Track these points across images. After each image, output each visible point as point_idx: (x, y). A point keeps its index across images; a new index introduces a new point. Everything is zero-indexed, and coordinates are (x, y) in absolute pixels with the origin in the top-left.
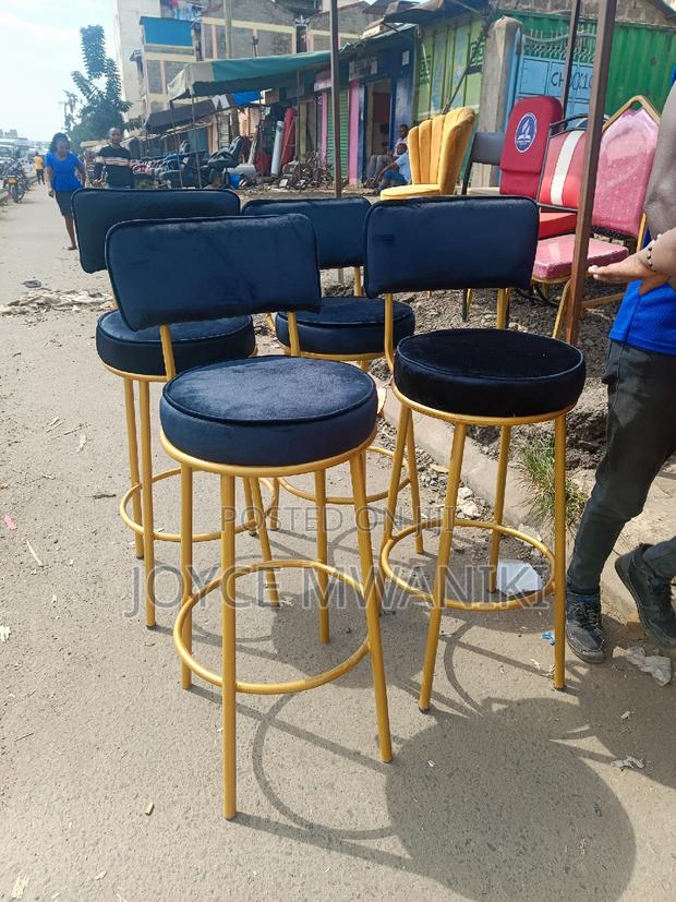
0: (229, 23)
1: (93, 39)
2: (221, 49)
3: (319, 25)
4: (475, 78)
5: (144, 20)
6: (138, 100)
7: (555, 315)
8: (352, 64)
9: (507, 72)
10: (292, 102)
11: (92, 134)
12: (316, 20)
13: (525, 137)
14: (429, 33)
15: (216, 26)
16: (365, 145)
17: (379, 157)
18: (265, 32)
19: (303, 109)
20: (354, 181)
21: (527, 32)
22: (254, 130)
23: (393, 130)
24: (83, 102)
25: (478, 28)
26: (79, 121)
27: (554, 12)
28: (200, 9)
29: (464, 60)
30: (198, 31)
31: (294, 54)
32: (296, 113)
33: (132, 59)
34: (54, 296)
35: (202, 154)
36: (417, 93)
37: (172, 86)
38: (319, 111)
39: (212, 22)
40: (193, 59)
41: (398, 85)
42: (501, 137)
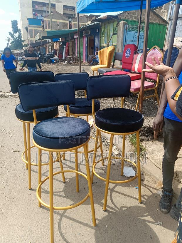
0: (51, 20)
1: (14, 24)
2: (49, 26)
3: (75, 21)
4: (115, 36)
5: (28, 19)
6: (27, 39)
7: (137, 100)
8: (83, 32)
9: (124, 35)
10: (68, 41)
11: (14, 48)
12: (74, 19)
13: (128, 54)
14: (103, 24)
15: (48, 21)
16: (87, 52)
17: (91, 56)
18: (60, 22)
19: (71, 43)
20: (84, 61)
21: (128, 25)
22: (58, 48)
23: (94, 48)
24: (12, 40)
25: (116, 23)
26: (11, 45)
27: (135, 20)
28: (43, 16)
29: (113, 31)
30: (43, 22)
31: (68, 29)
32: (69, 44)
33: (25, 29)
34: (4, 94)
35: (44, 55)
36: (101, 39)
37: (36, 37)
38: (75, 43)
39: (46, 19)
40: (42, 29)
41: (96, 37)
42: (122, 54)
